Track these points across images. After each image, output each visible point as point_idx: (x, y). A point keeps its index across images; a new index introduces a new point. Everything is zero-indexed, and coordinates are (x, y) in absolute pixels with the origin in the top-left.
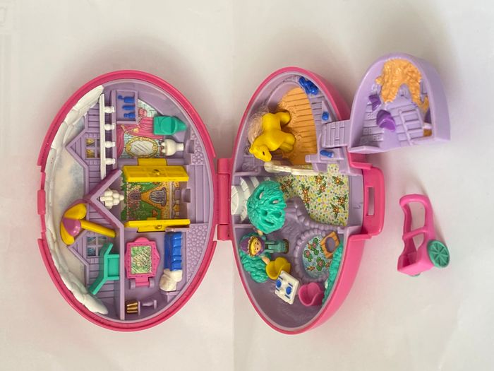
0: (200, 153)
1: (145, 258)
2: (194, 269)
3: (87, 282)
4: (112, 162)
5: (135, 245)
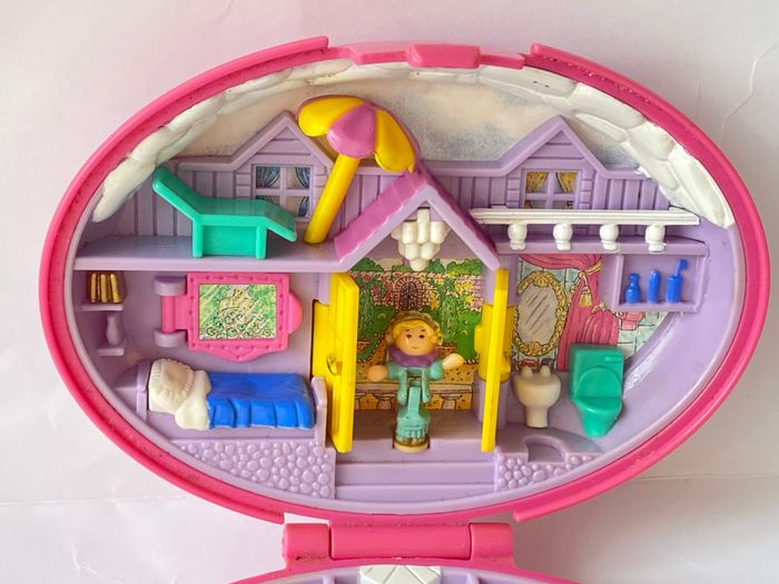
0: (529, 479)
1: (242, 321)
2: (208, 461)
3: (183, 164)
4: (518, 241)
5: (281, 296)
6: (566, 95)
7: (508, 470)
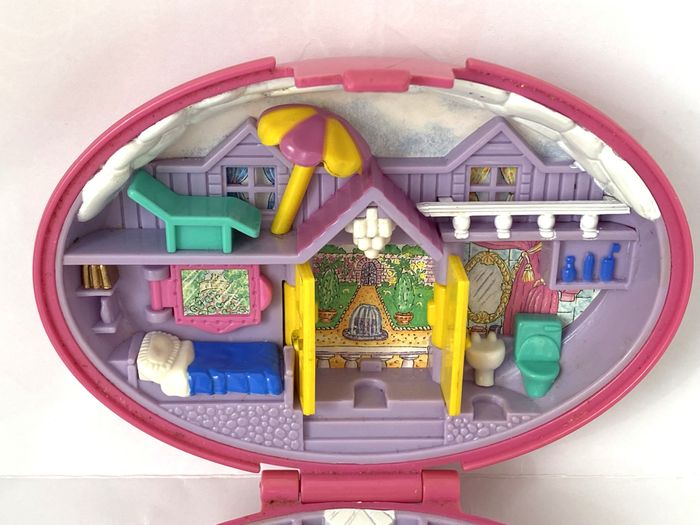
0: (475, 434)
1: (220, 300)
3: (159, 168)
4: (461, 229)
5: (253, 279)
6: (502, 103)
7: (455, 427)
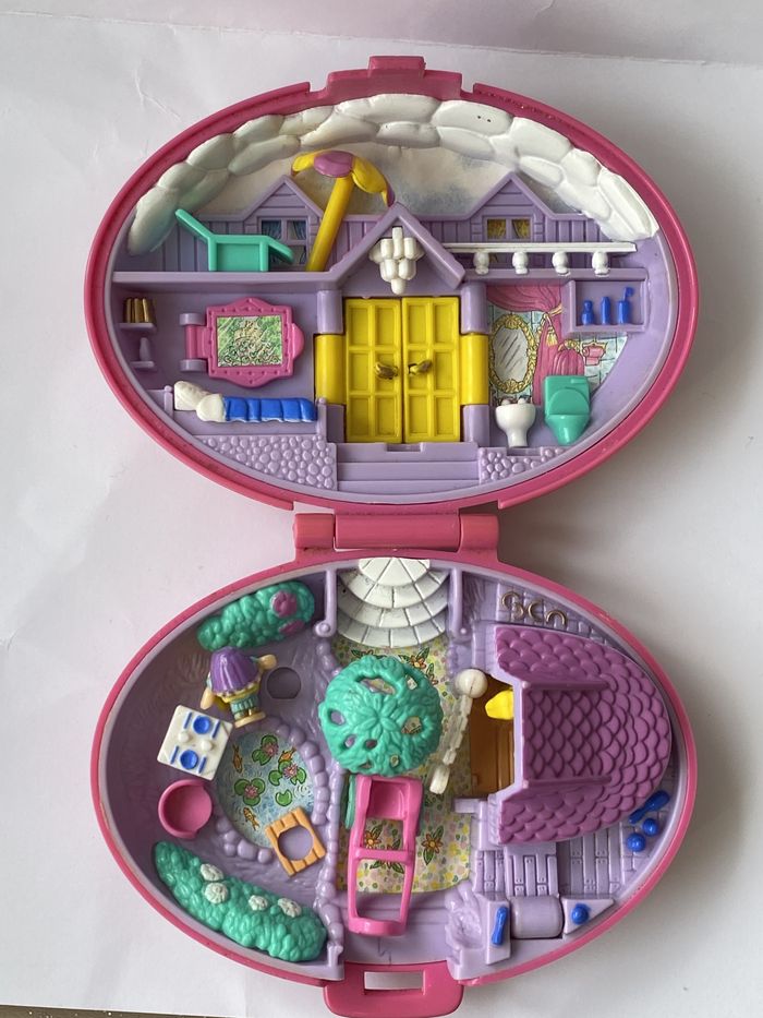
0: (509, 471)
1: (253, 349)
2: (224, 454)
5: (286, 325)
6: (506, 131)
7: (489, 463)
